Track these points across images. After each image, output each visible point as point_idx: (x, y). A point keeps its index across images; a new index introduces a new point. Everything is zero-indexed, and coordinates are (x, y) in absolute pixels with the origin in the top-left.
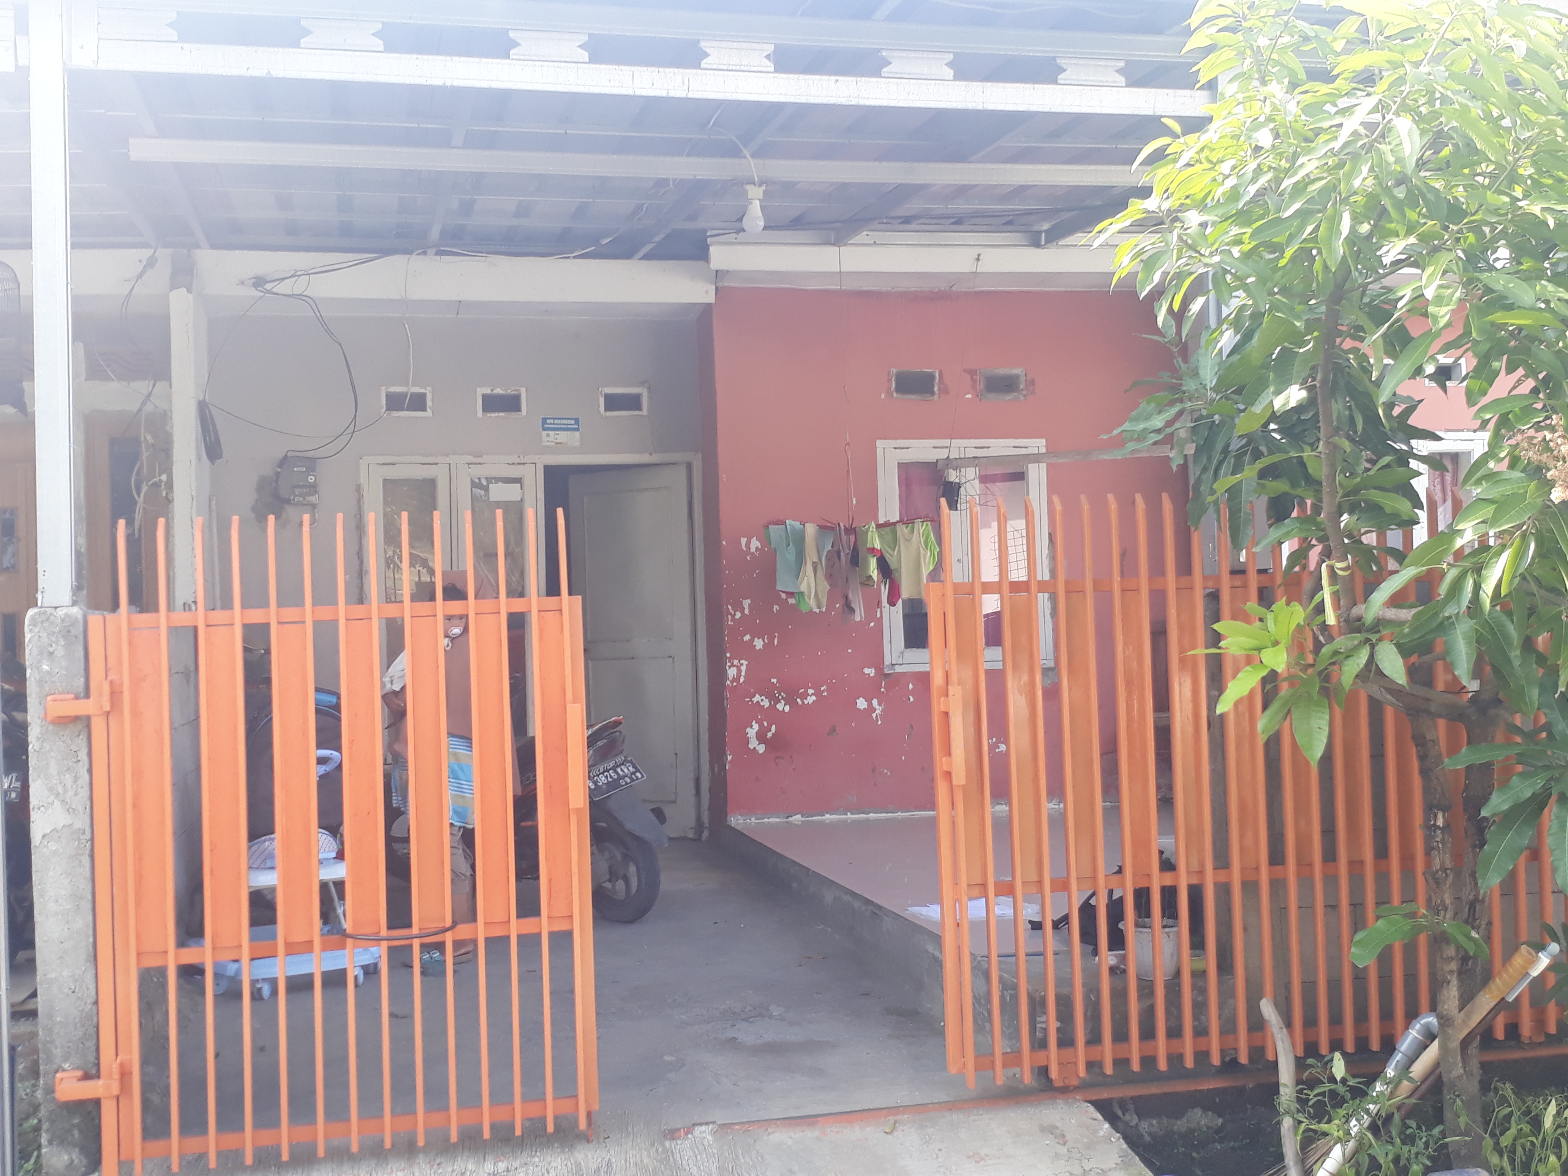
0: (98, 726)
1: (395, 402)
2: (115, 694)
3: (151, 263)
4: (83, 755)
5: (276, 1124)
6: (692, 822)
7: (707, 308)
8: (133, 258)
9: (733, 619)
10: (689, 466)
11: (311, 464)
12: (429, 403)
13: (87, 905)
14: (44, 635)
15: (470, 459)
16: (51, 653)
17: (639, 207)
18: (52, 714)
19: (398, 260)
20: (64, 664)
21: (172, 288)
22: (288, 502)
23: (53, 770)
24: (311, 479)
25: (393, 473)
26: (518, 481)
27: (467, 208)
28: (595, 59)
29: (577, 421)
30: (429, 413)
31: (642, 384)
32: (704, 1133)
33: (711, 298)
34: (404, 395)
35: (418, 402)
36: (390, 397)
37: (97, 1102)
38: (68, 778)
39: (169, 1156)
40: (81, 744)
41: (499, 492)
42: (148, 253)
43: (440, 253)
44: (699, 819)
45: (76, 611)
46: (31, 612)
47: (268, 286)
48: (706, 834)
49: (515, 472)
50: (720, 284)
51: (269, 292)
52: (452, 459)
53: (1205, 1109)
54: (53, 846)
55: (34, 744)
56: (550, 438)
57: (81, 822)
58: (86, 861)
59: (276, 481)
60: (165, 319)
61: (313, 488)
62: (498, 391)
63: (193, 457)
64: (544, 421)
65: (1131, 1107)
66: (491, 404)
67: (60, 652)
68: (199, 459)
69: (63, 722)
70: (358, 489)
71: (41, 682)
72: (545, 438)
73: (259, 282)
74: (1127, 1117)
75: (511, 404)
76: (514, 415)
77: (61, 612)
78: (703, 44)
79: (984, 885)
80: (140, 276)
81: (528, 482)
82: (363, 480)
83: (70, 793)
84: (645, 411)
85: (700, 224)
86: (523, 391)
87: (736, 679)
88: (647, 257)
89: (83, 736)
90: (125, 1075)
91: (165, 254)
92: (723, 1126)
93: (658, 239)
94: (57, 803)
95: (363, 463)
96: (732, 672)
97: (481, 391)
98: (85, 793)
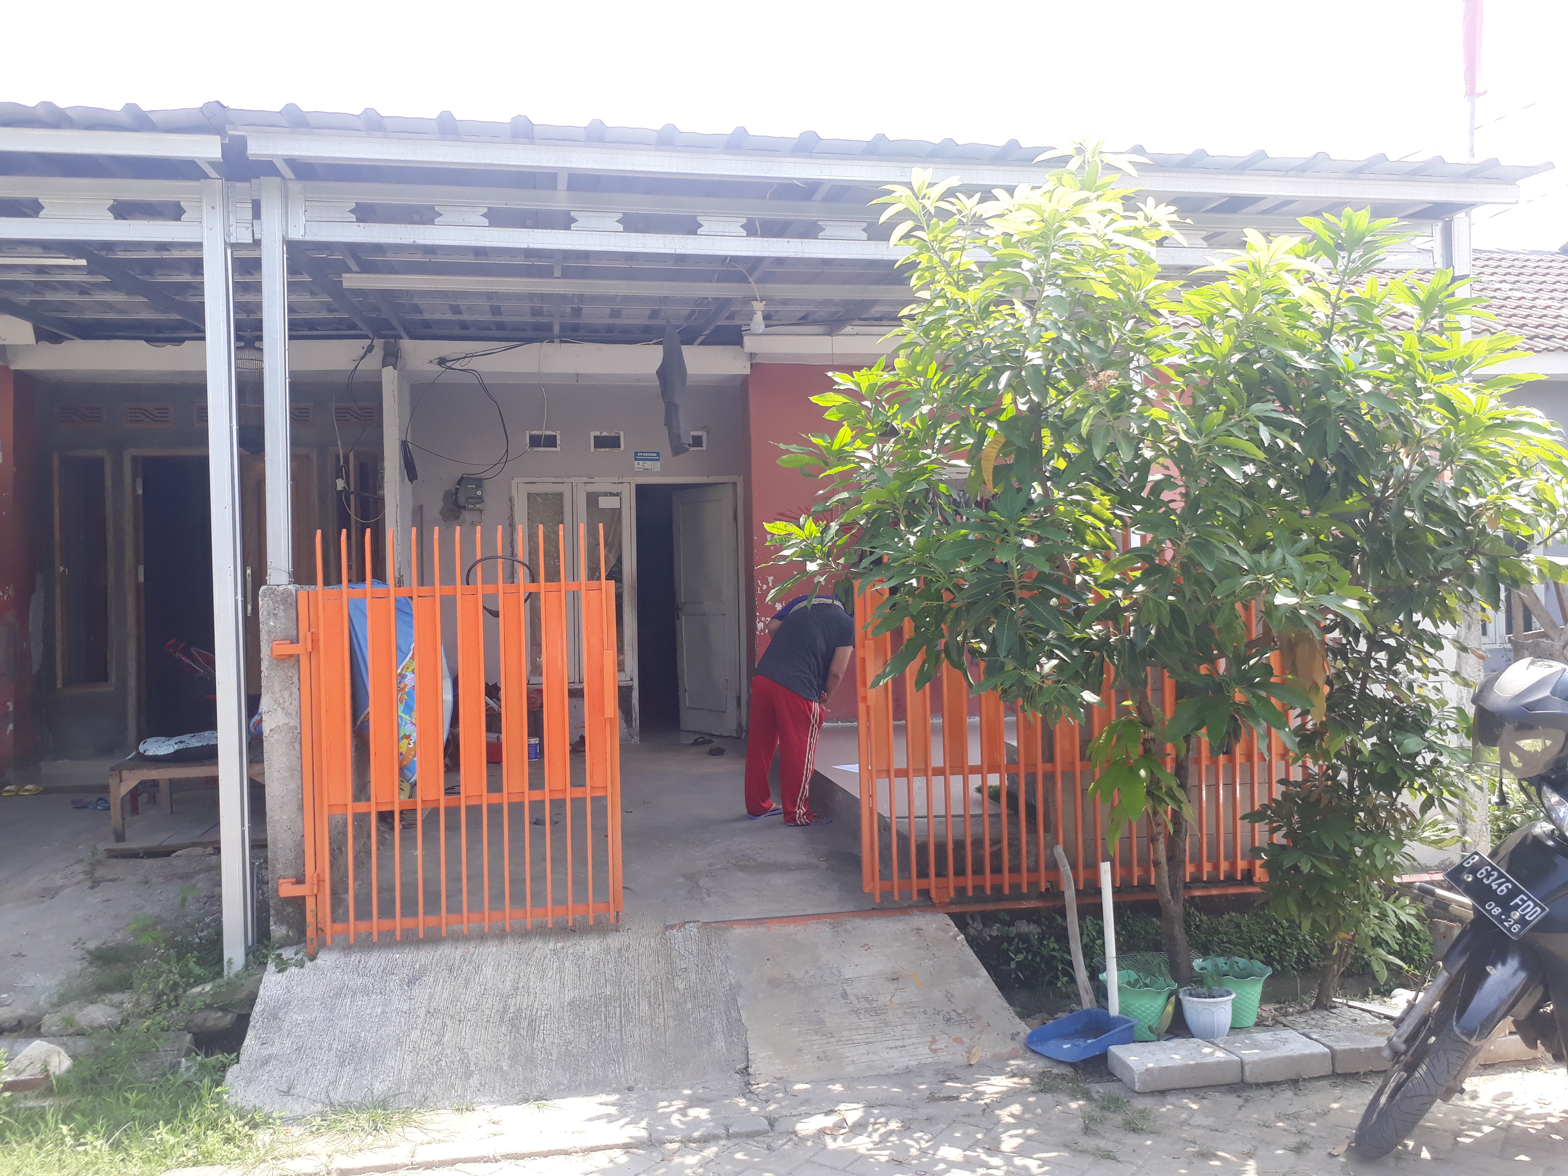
0: (304, 661)
1: (535, 441)
2: (315, 642)
3: (370, 349)
4: (295, 680)
5: (416, 914)
6: (735, 727)
7: (746, 377)
8: (356, 347)
9: (762, 590)
10: (735, 484)
11: (479, 482)
12: (558, 442)
13: (297, 774)
14: (270, 602)
15: (585, 479)
16: (275, 615)
17: (692, 313)
18: (276, 653)
19: (536, 345)
20: (283, 621)
21: (384, 365)
22: (464, 508)
23: (277, 688)
24: (479, 493)
25: (533, 489)
26: (617, 495)
27: (577, 312)
28: (627, 229)
29: (658, 454)
30: (558, 449)
31: (703, 428)
32: (692, 929)
33: (747, 371)
34: (540, 436)
35: (551, 441)
36: (532, 437)
37: (303, 898)
38: (286, 694)
39: (348, 931)
40: (294, 672)
41: (605, 503)
42: (369, 341)
43: (562, 342)
44: (739, 724)
45: (292, 587)
46: (263, 588)
47: (448, 364)
48: (744, 734)
49: (615, 489)
50: (754, 361)
51: (450, 368)
52: (573, 480)
53: (1029, 921)
54: (276, 737)
55: (265, 672)
56: (639, 466)
57: (294, 722)
58: (297, 746)
59: (456, 494)
60: (379, 385)
61: (481, 499)
62: (605, 434)
63: (398, 478)
64: (636, 454)
65: (979, 918)
66: (600, 442)
67: (281, 614)
68: (402, 480)
69: (282, 659)
70: (511, 500)
71: (269, 632)
72: (636, 466)
73: (442, 361)
74: (975, 925)
75: (613, 442)
76: (616, 450)
77: (281, 588)
78: (699, 218)
79: (888, 771)
80: (362, 358)
81: (625, 496)
82: (514, 493)
83: (288, 703)
84: (704, 448)
85: (737, 322)
86: (622, 433)
87: (762, 631)
88: (702, 343)
89: (296, 667)
90: (320, 881)
91: (379, 343)
92: (706, 923)
93: (707, 332)
94: (279, 709)
95: (514, 482)
96: (760, 626)
97: (593, 434)
98: (296, 703)
